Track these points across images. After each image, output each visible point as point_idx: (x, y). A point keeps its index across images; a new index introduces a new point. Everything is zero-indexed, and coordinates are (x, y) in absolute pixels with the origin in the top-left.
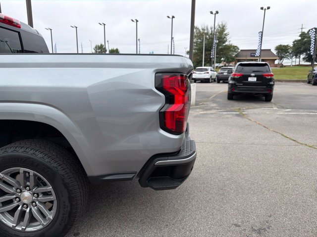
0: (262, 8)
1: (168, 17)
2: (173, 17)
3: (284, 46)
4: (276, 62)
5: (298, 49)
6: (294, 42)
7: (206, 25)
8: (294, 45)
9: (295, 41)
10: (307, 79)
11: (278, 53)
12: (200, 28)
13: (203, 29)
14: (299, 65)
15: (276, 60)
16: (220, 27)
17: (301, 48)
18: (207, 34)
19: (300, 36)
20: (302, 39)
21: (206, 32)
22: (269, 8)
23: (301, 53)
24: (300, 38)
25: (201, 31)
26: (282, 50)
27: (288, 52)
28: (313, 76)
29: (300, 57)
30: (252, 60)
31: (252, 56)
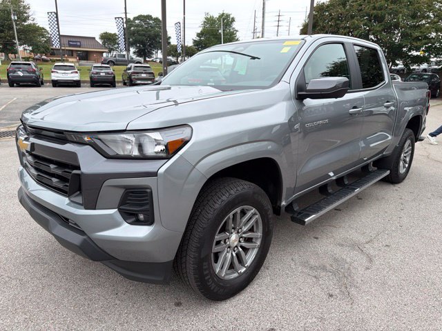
11: (104, 43)
15: (103, 52)
17: (129, 39)
30: (72, 51)
31: (70, 46)
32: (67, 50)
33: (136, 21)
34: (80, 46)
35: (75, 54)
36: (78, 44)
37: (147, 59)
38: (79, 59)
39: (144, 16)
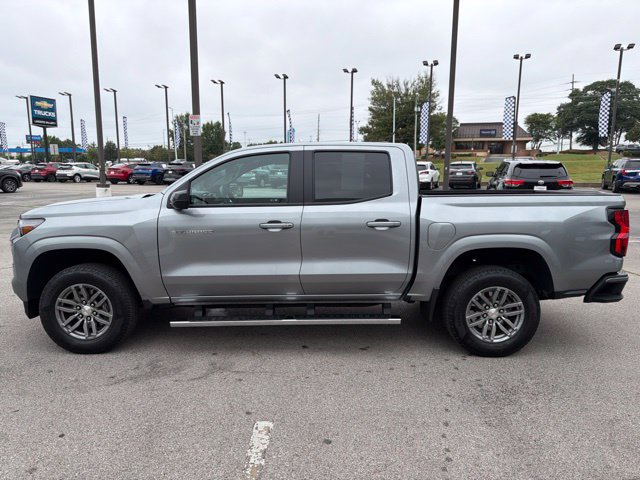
0: (516, 57)
1: (346, 71)
2: (355, 71)
3: (542, 116)
4: (529, 146)
5: (567, 121)
6: (559, 108)
7: (395, 79)
8: (560, 114)
9: (562, 106)
10: (600, 181)
11: (530, 129)
12: (385, 84)
13: (389, 86)
14: (571, 152)
15: (527, 141)
16: (422, 82)
17: (572, 119)
18: (397, 95)
19: (571, 96)
20: (575, 102)
21: (395, 90)
22: (528, 56)
23: (574, 128)
24: (570, 101)
25: (387, 88)
26: (538, 123)
27: (551, 127)
28: (614, 177)
29: (571, 136)
30: (483, 142)
31: (482, 136)
32: (475, 142)
33: (589, 92)
34: (494, 136)
35: (486, 147)
36: (493, 132)
37: (600, 147)
38: (491, 153)
39: (603, 83)
